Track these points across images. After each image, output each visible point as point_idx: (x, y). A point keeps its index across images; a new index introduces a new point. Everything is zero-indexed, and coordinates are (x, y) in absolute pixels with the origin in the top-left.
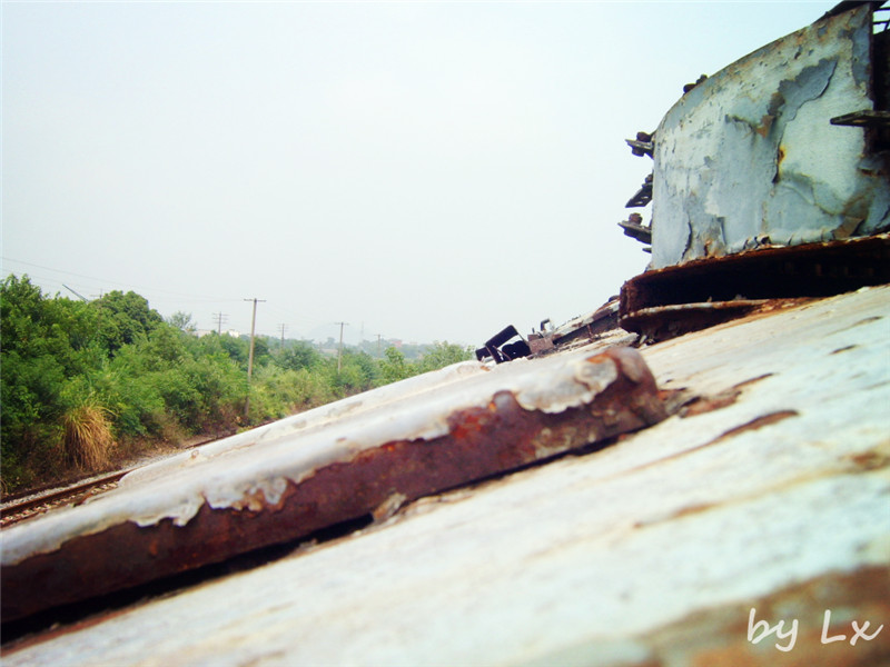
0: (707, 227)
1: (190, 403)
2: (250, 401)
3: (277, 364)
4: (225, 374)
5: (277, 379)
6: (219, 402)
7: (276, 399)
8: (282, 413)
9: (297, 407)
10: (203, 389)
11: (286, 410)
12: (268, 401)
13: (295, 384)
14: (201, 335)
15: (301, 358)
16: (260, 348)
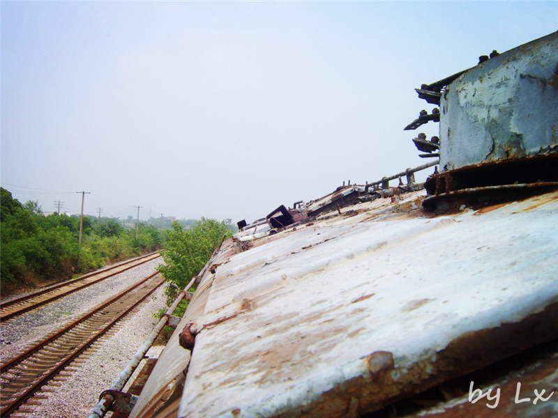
0: (508, 140)
1: (43, 259)
2: (81, 257)
3: (97, 233)
4: (64, 239)
5: (98, 243)
6: (61, 258)
7: (98, 255)
8: (102, 264)
9: (111, 261)
10: (51, 250)
11: (104, 262)
12: (92, 257)
13: (109, 246)
14: (46, 215)
15: (112, 229)
16: (86, 223)
